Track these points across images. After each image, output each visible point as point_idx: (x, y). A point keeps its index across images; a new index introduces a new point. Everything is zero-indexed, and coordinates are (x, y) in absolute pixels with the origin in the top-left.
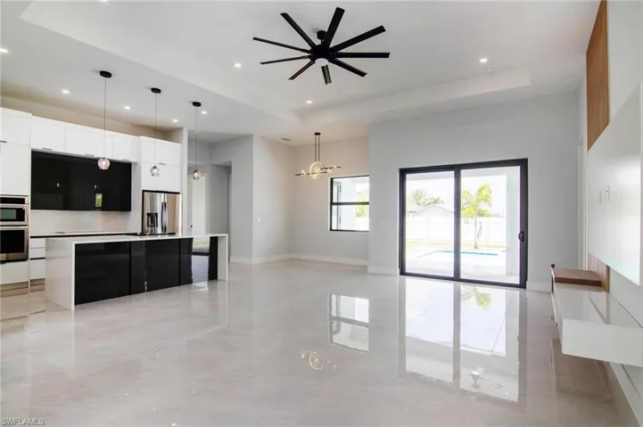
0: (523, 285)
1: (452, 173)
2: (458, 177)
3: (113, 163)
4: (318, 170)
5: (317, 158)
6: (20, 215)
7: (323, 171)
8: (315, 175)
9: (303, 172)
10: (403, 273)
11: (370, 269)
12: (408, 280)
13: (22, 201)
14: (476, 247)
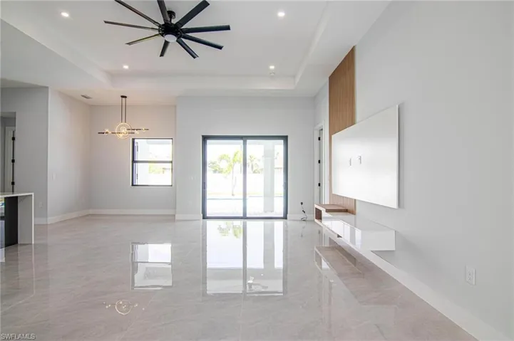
0: (285, 217)
1: (241, 141)
2: (245, 144)
4: (124, 130)
5: (124, 118)
7: (130, 131)
8: (121, 135)
9: (107, 130)
10: (205, 217)
11: (177, 217)
12: (209, 222)
14: (233, 195)
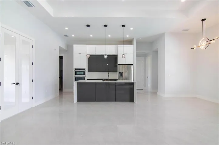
3: (108, 56)
4: (204, 43)
5: (204, 35)
6: (84, 73)
7: (208, 42)
13: (84, 69)
